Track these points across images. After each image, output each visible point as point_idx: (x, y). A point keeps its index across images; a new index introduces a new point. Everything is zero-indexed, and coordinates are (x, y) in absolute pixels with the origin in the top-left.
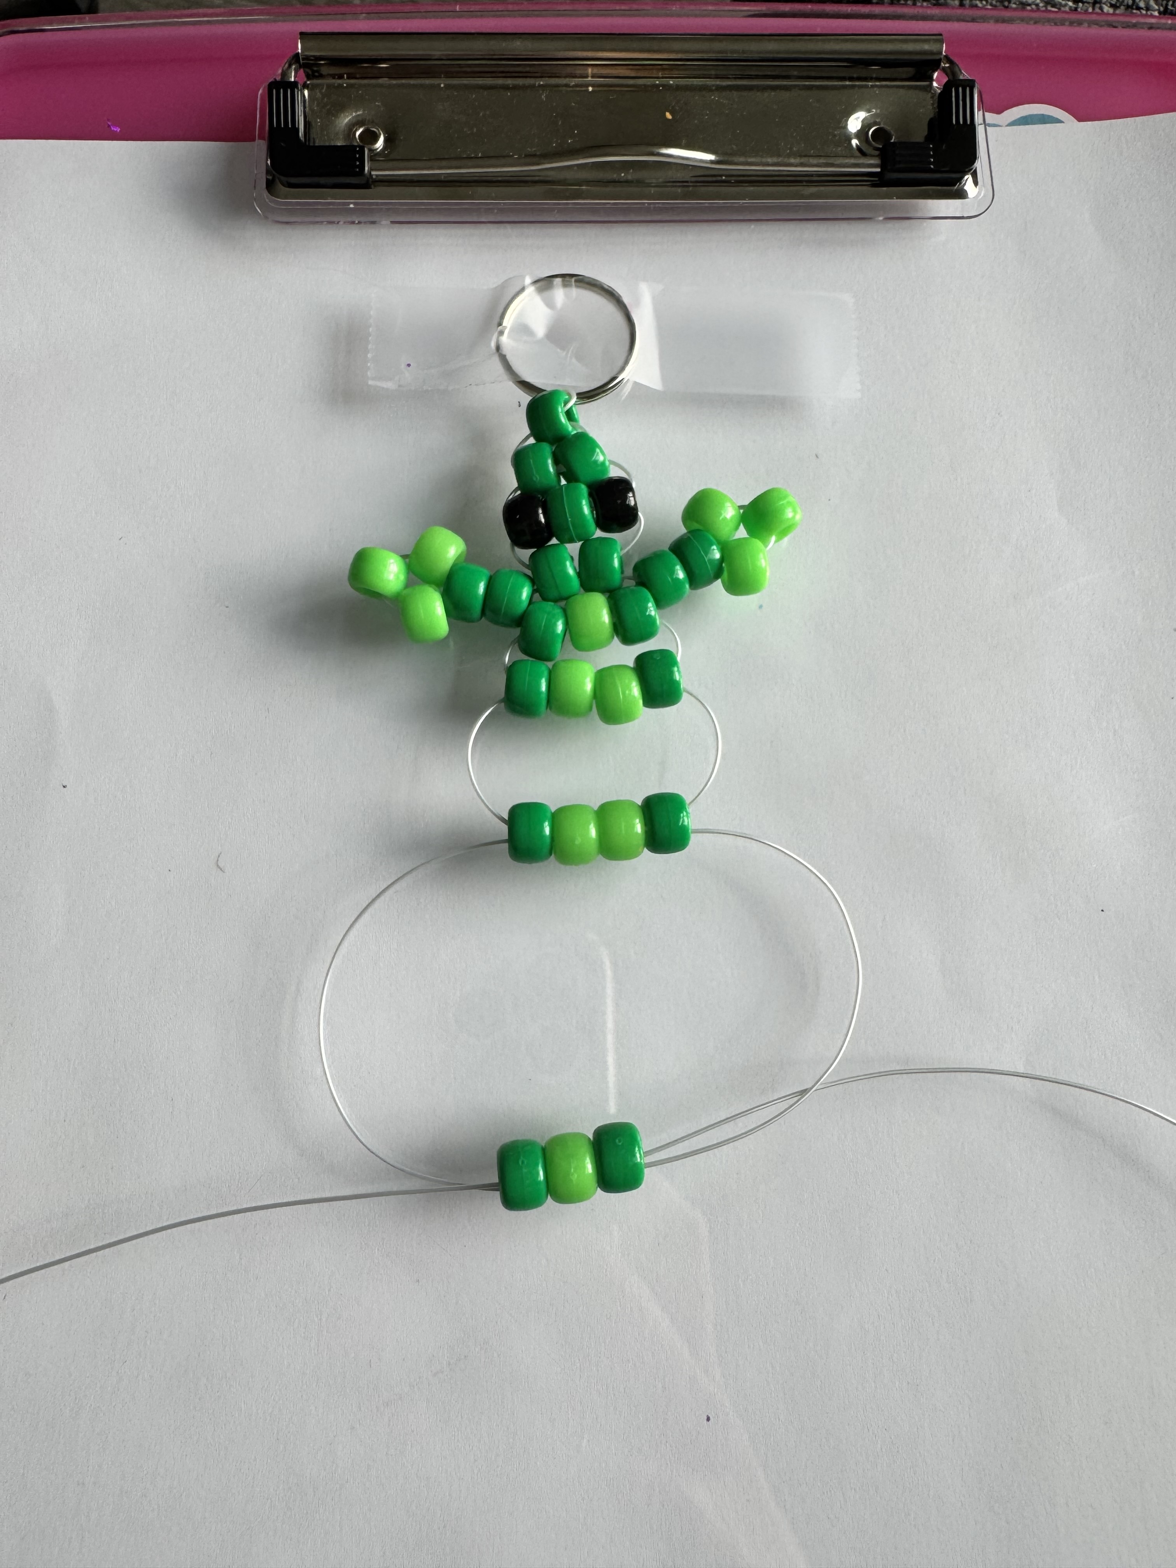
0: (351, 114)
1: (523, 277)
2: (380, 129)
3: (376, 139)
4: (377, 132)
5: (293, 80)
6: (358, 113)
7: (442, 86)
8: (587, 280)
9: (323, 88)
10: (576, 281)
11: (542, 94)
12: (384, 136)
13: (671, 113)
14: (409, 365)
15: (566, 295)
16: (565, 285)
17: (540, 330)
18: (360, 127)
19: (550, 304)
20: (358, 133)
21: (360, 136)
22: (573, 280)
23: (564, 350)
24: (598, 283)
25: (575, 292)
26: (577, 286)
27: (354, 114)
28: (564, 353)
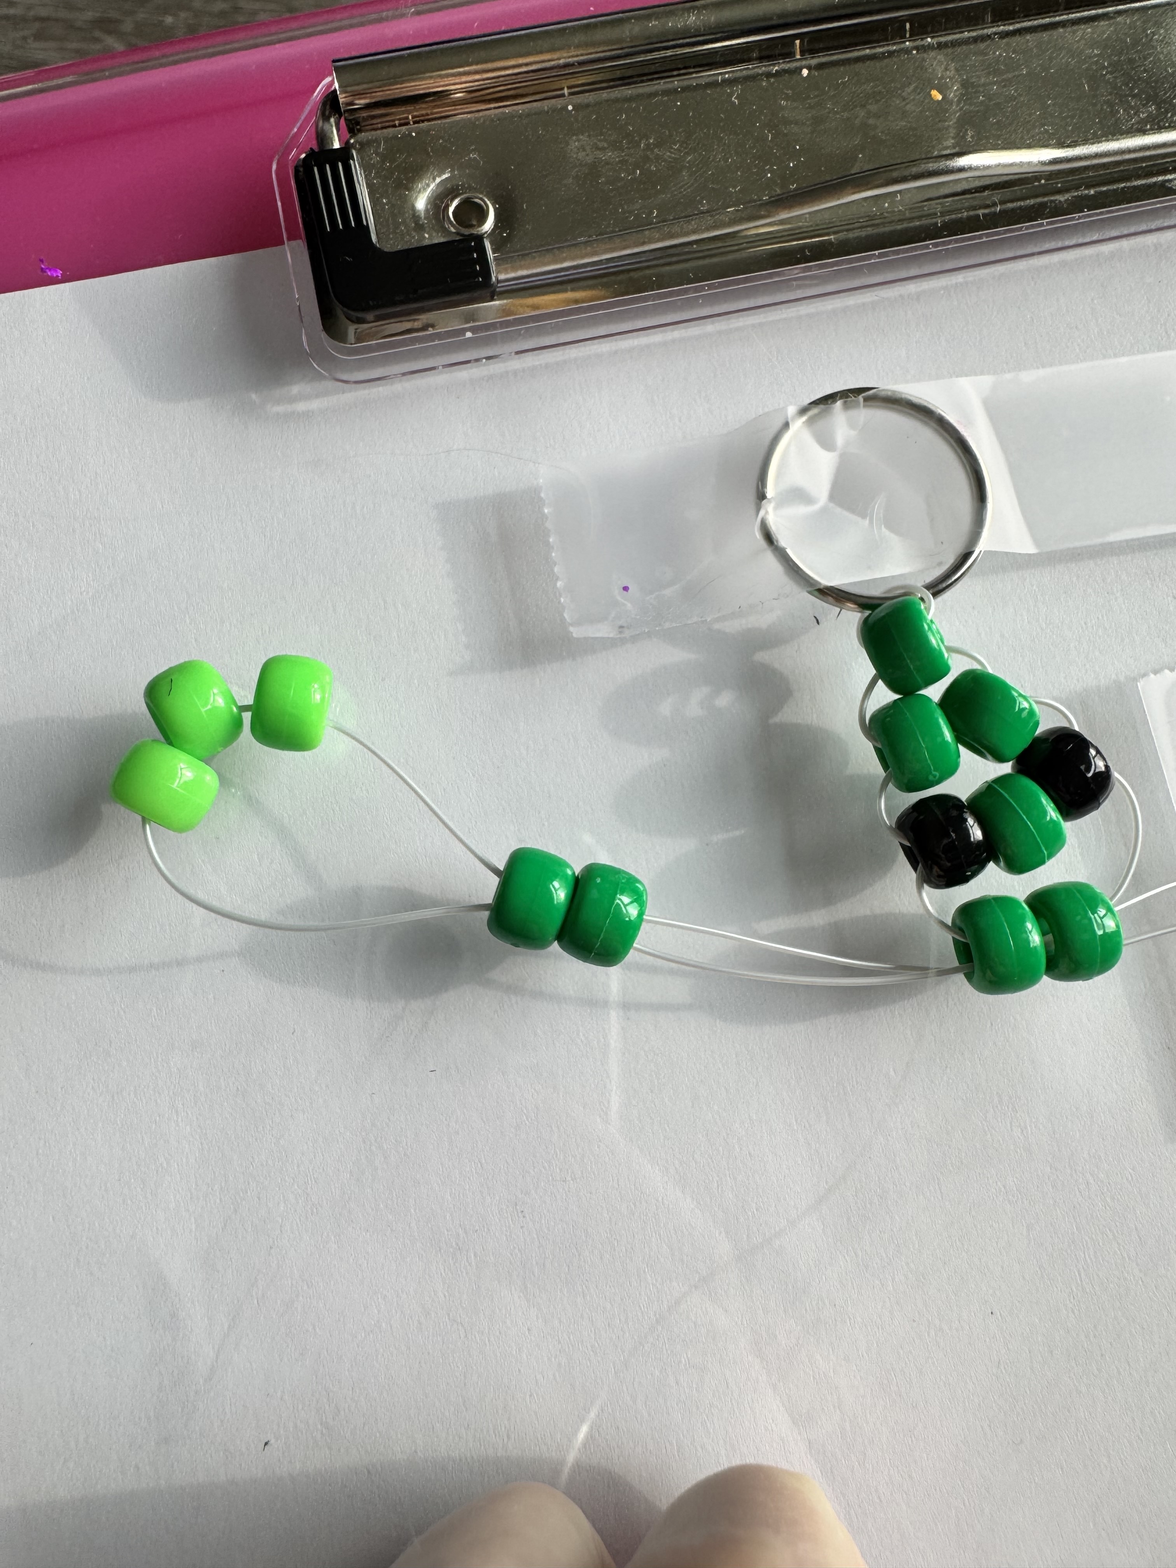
0: (434, 179)
1: (784, 409)
2: (486, 200)
3: (482, 216)
4: (482, 203)
5: (337, 145)
6: (444, 177)
7: (570, 108)
8: (883, 394)
9: (379, 146)
10: (866, 399)
11: (731, 95)
12: (495, 209)
13: (940, 92)
14: (626, 589)
15: (852, 425)
16: (846, 406)
17: (821, 489)
18: (452, 200)
19: (826, 443)
20: (451, 209)
21: (454, 213)
22: (861, 398)
23: (864, 516)
24: (903, 396)
25: (864, 414)
26: (864, 406)
27: (438, 180)
28: (867, 522)
